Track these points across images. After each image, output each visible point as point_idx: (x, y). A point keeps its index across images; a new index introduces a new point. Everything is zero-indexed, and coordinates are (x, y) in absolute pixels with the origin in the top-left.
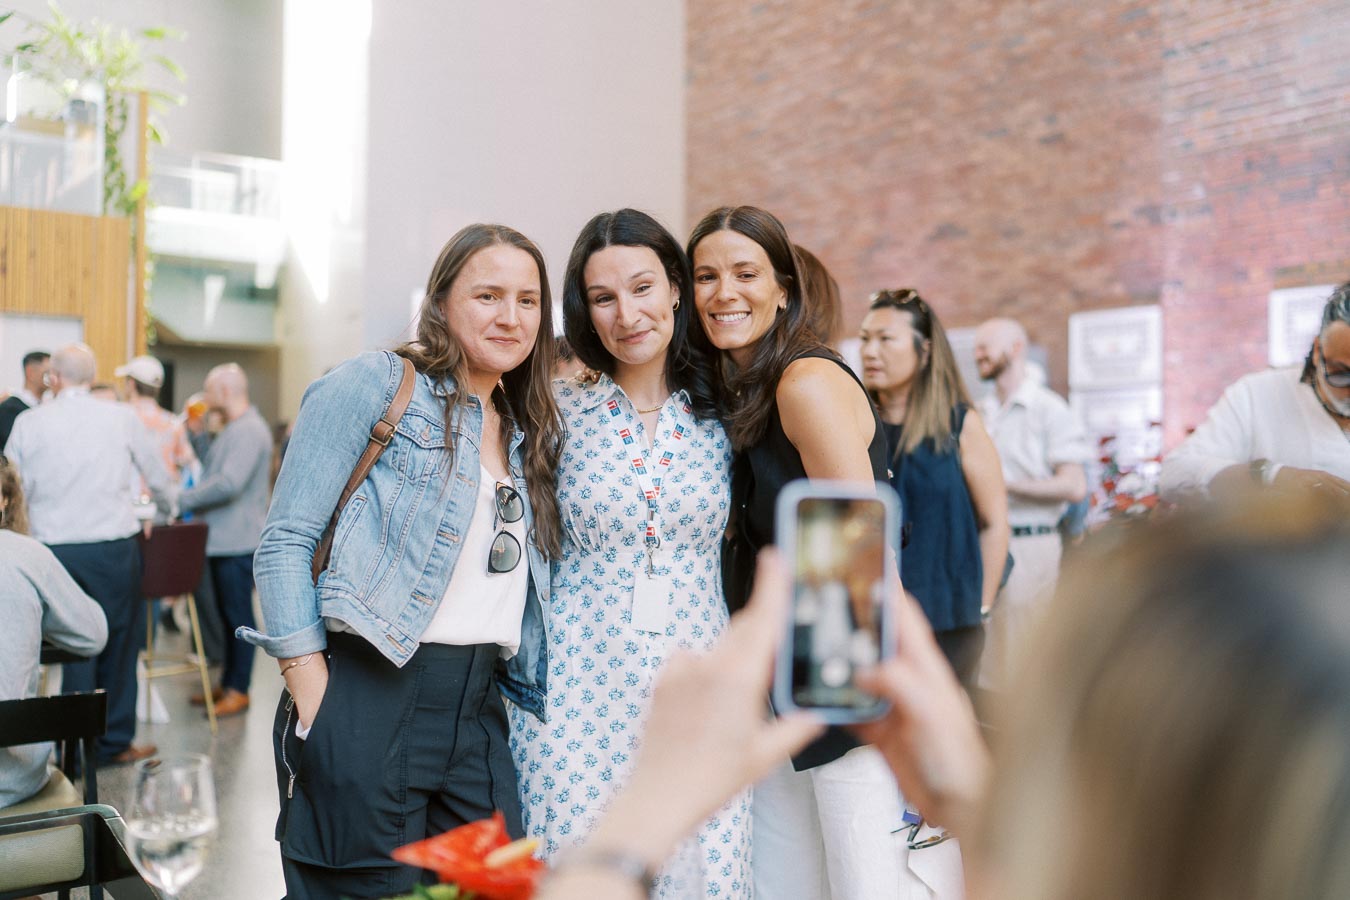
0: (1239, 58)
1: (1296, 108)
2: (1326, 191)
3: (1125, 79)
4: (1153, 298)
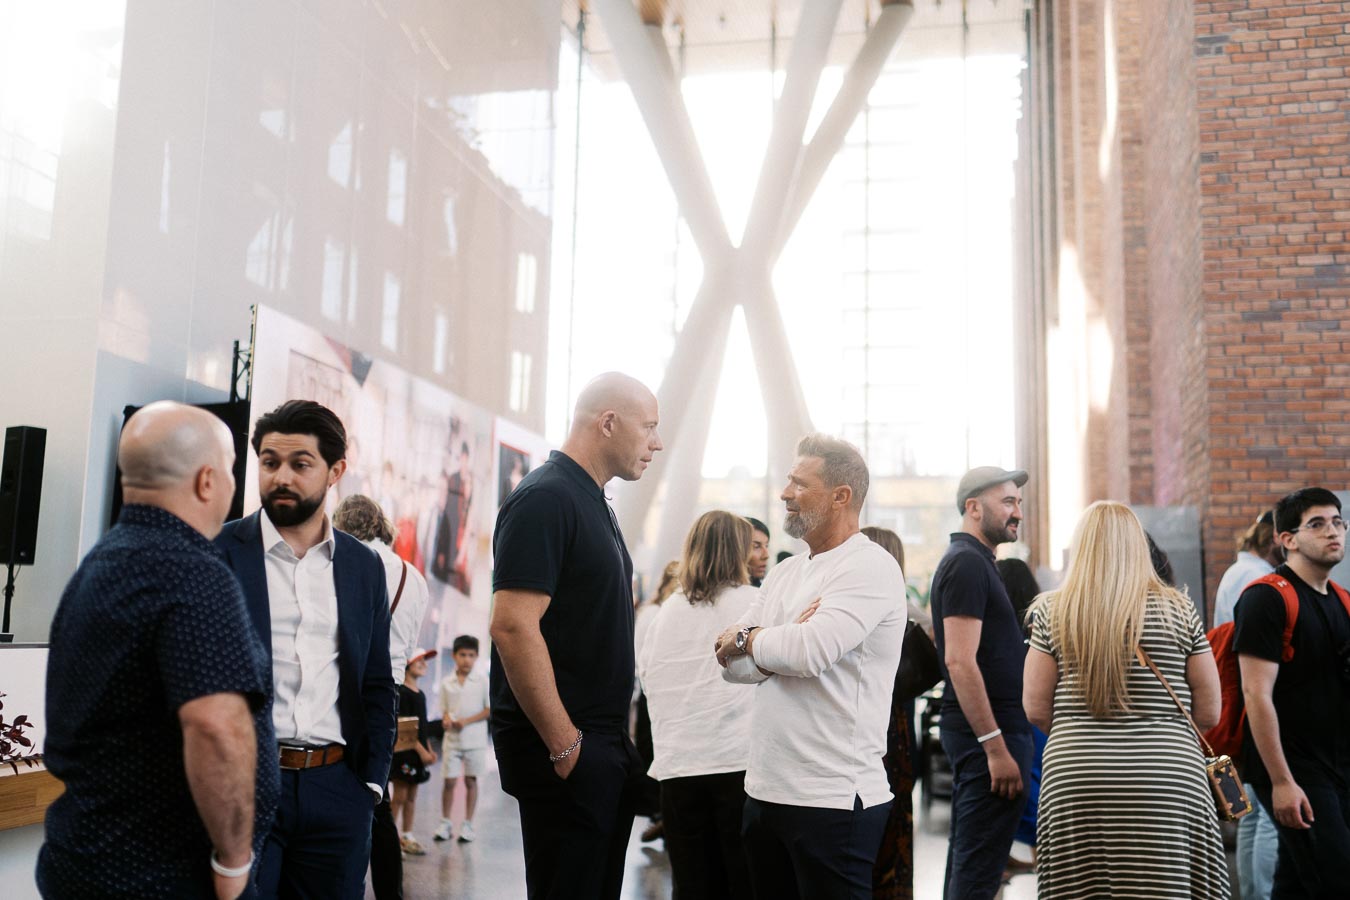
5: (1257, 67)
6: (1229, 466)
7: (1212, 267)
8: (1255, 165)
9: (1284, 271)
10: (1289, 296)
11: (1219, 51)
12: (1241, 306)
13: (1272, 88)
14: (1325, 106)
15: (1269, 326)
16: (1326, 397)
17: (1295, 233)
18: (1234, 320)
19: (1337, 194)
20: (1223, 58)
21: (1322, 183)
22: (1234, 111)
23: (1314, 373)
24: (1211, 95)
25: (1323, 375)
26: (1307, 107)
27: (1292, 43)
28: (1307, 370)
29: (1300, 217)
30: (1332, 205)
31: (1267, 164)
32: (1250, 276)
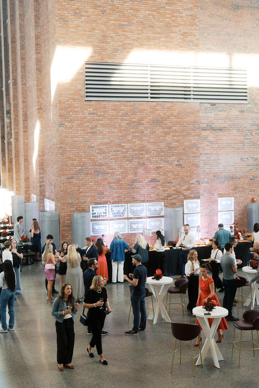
0: (212, 158)
1: (221, 168)
2: (226, 182)
3: (193, 157)
4: (198, 198)
5: (70, 130)
6: (64, 205)
7: (62, 169)
8: (69, 149)
9: (74, 170)
10: (74, 174)
11: (63, 127)
12: (66, 176)
13: (72, 134)
14: (81, 139)
15: (71, 180)
16: (80, 193)
17: (76, 163)
18: (65, 179)
19: (82, 156)
20: (64, 128)
21: (80, 153)
22: (65, 139)
23: (78, 189)
24: (61, 135)
25: (80, 189)
26: (78, 139)
27: (75, 126)
28: (77, 188)
29: (76, 160)
30: (82, 158)
31: (71, 149)
32: (68, 171)
